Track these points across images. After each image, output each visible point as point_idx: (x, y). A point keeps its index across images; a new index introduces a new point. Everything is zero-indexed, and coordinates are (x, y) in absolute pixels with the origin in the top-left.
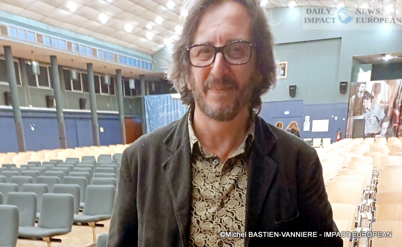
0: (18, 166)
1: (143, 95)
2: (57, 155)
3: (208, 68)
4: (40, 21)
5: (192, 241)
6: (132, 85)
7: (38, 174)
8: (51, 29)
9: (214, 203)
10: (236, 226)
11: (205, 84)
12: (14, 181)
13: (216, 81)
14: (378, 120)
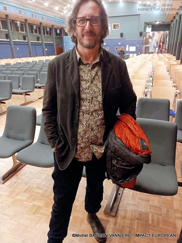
0: (12, 64)
1: (63, 36)
2: (28, 60)
3: (84, 27)
4: (20, 5)
5: (81, 98)
6: (58, 32)
7: (20, 68)
8: (25, 8)
9: (89, 82)
10: (98, 90)
11: (83, 33)
12: (10, 70)
13: (87, 32)
14: (154, 47)
